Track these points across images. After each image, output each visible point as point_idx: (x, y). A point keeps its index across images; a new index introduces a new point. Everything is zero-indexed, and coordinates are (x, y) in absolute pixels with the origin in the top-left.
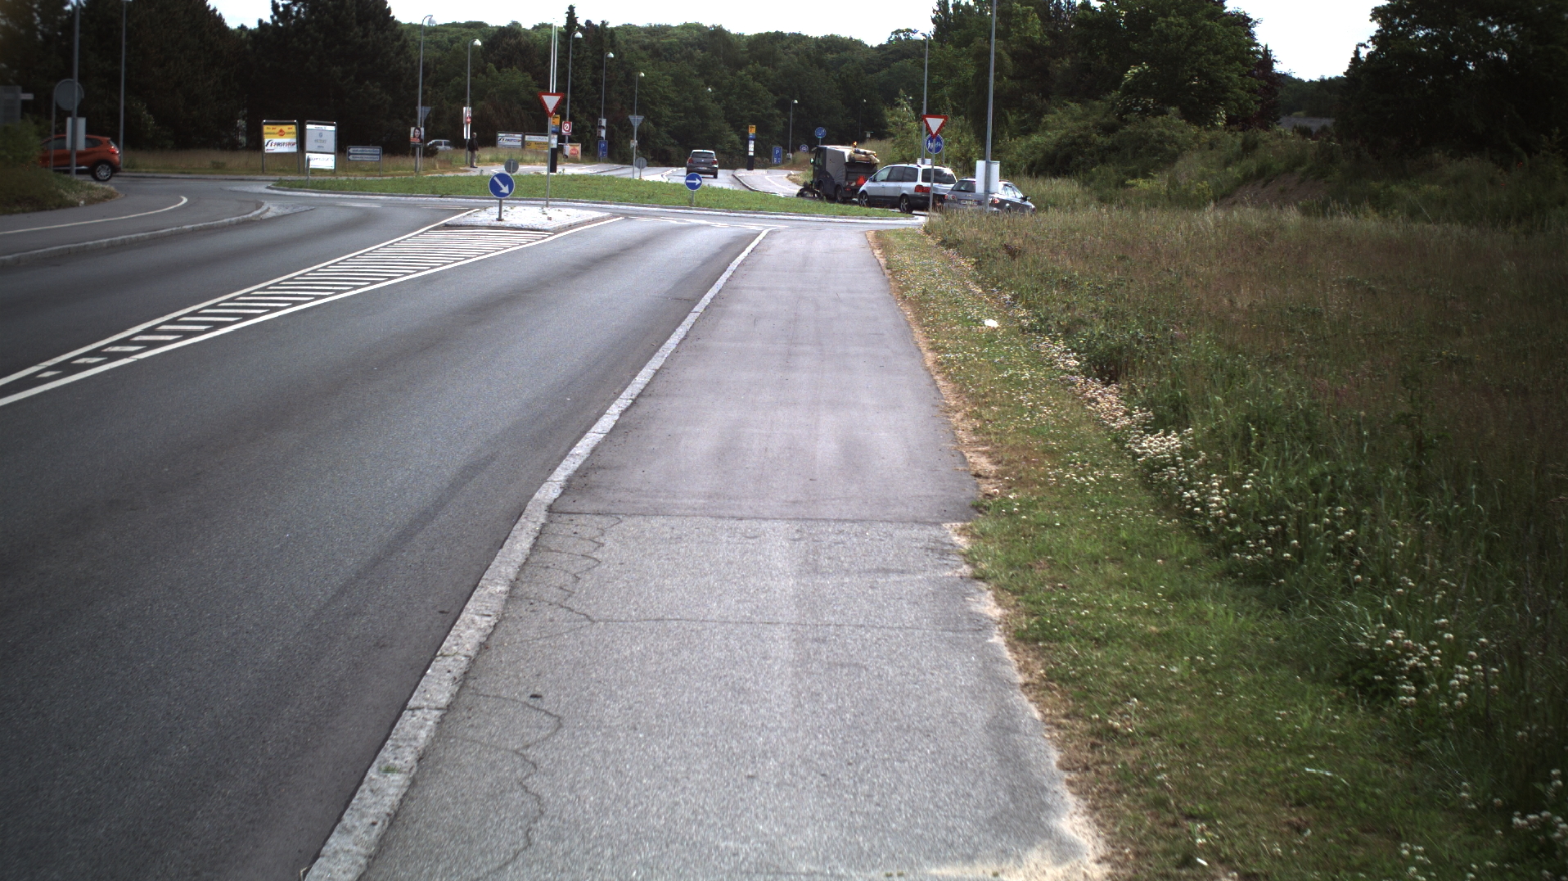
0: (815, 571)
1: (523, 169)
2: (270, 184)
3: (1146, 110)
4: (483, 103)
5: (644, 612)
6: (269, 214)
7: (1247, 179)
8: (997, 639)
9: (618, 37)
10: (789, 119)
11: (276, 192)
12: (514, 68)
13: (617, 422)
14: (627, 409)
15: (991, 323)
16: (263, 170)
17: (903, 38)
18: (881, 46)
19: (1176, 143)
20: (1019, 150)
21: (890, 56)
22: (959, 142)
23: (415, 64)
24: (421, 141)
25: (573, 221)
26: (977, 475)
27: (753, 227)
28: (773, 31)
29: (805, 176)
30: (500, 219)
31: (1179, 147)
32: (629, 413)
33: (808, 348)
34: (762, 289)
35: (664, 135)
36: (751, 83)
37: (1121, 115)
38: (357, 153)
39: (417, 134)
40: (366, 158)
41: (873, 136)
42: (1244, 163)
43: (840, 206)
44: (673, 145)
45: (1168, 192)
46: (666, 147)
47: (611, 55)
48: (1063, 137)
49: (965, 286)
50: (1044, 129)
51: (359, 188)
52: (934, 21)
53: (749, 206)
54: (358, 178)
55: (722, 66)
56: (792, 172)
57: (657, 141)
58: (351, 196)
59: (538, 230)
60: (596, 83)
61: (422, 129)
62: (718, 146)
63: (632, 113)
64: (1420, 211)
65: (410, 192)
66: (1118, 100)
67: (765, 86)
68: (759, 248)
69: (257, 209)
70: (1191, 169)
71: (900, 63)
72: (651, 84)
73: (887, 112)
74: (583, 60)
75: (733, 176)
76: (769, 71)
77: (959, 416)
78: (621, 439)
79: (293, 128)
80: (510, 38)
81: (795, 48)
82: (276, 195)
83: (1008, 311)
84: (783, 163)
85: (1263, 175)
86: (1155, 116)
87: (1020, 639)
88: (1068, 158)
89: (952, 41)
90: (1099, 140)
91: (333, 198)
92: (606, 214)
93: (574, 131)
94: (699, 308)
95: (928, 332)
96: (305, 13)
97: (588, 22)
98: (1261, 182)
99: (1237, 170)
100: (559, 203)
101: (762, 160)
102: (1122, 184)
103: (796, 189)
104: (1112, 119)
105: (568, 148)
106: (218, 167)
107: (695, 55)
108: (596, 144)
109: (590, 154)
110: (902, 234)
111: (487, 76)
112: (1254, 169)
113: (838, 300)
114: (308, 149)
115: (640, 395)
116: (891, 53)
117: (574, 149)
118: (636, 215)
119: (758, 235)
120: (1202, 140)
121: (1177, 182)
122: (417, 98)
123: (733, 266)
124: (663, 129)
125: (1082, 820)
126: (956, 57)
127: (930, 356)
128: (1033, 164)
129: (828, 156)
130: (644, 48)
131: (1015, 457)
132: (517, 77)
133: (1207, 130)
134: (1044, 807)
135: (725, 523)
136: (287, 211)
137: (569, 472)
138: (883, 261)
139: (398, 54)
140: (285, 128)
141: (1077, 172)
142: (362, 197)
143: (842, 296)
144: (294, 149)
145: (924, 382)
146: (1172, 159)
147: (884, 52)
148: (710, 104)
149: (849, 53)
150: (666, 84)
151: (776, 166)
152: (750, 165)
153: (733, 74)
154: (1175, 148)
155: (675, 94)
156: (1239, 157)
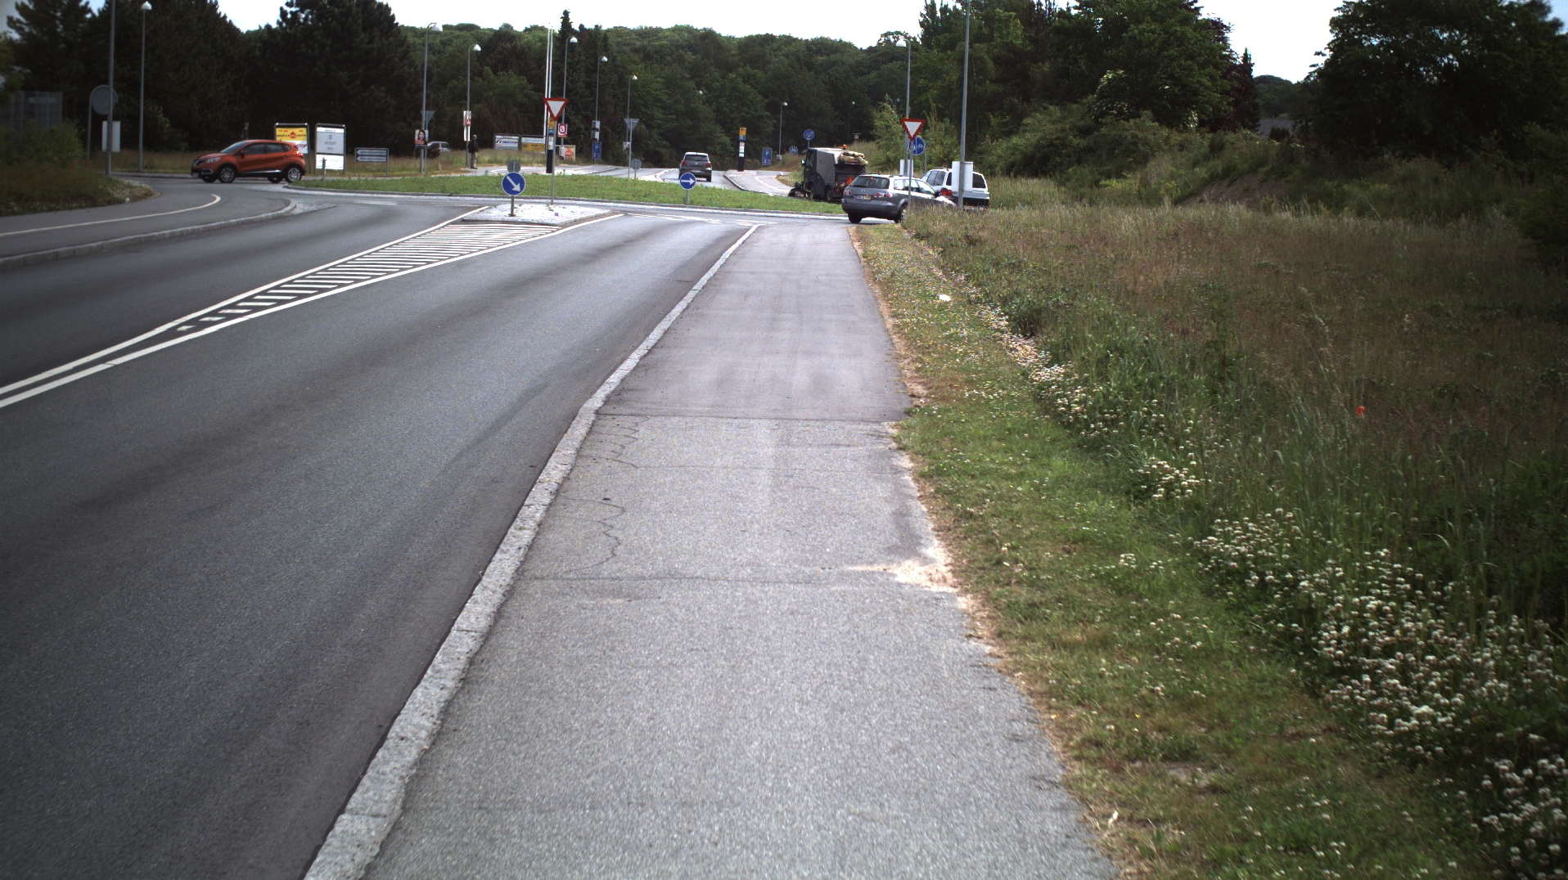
0: (788, 445)
1: (527, 169)
3: (1121, 113)
4: (482, 106)
5: (671, 462)
6: (298, 211)
7: (1213, 179)
8: (908, 478)
9: (611, 39)
10: (778, 121)
12: (510, 72)
13: (638, 363)
14: (645, 356)
15: (945, 298)
17: (892, 40)
18: (870, 48)
19: (1148, 145)
20: (999, 152)
21: (880, 58)
22: (942, 144)
23: (419, 69)
24: (425, 143)
25: (578, 216)
26: (913, 396)
27: (743, 223)
28: (763, 33)
29: (795, 177)
30: (512, 215)
31: (1151, 149)
32: (647, 358)
33: (790, 315)
34: (752, 273)
35: (656, 137)
36: (741, 86)
37: (1097, 118)
38: (365, 154)
39: (422, 135)
40: (374, 159)
41: (861, 139)
42: (1211, 164)
43: (826, 204)
44: (665, 146)
45: (1139, 192)
46: (658, 149)
47: (605, 59)
48: (1044, 138)
49: (929, 270)
50: (1024, 131)
51: (373, 188)
52: (922, 24)
53: (738, 204)
55: (713, 69)
56: (782, 173)
57: (650, 143)
59: (547, 225)
60: (589, 86)
61: (427, 132)
62: (710, 148)
63: (626, 116)
64: (1369, 208)
65: (421, 190)
66: (1094, 103)
67: (755, 88)
68: (751, 239)
69: (286, 206)
70: (1162, 168)
71: (890, 65)
72: (643, 87)
73: (874, 115)
74: (577, 63)
75: (725, 176)
76: (759, 74)
77: (906, 361)
78: (643, 374)
79: (304, 131)
80: (505, 42)
81: (785, 50)
82: (303, 194)
83: (961, 289)
84: (773, 164)
85: (1228, 175)
86: (1127, 120)
87: (921, 477)
88: (1045, 159)
89: (938, 45)
90: (1076, 141)
91: (349, 197)
92: (606, 211)
93: (569, 133)
94: (698, 286)
95: (891, 304)
96: (312, 20)
97: (581, 27)
98: (1227, 182)
99: (1204, 171)
100: (562, 201)
101: (753, 161)
102: (1096, 184)
103: (787, 190)
104: (1089, 121)
105: (563, 149)
107: (686, 57)
108: (590, 146)
109: (584, 155)
111: (484, 80)
112: (1220, 169)
113: (817, 281)
114: (318, 150)
115: (654, 347)
116: (880, 55)
117: (569, 151)
118: (635, 212)
119: (748, 230)
120: (1173, 142)
121: (1148, 181)
122: (422, 102)
123: (726, 255)
124: (655, 130)
125: (942, 550)
126: (941, 59)
127: (890, 322)
128: (1012, 165)
129: (819, 158)
130: (636, 51)
131: (942, 384)
132: (512, 80)
133: (1180, 132)
134: (919, 544)
135: (724, 421)
136: (313, 208)
137: (608, 392)
138: (860, 252)
140: (296, 131)
141: (1054, 173)
142: (375, 195)
143: (821, 278)
144: (305, 150)
145: (883, 339)
146: (1144, 160)
147: (873, 55)
148: (701, 106)
149: (838, 55)
150: (658, 86)
151: (766, 167)
152: (741, 167)
153: (723, 77)
154: (1147, 149)
155: (667, 97)
156: (1206, 158)
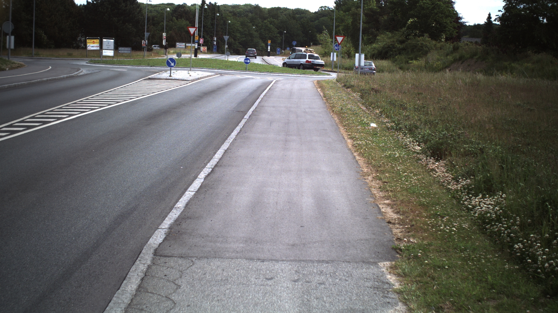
1: (184, 56)
2: (87, 62)
3: (415, 35)
4: (171, 32)
6: (81, 74)
7: (455, 61)
9: (221, 9)
10: (283, 38)
11: (89, 64)
12: (183, 19)
15: (373, 125)
16: (87, 57)
17: (324, 9)
18: (316, 12)
19: (427, 47)
20: (368, 49)
21: (319, 16)
22: (346, 47)
23: (144, 17)
24: (146, 46)
26: (389, 222)
27: (270, 79)
28: (277, 7)
30: (170, 76)
31: (429, 49)
32: (209, 178)
33: (294, 138)
34: (274, 107)
35: (237, 44)
36: (269, 25)
37: (406, 37)
38: (122, 50)
39: (145, 43)
40: (125, 52)
41: (313, 44)
42: (454, 55)
44: (241, 47)
45: (425, 66)
46: (238, 48)
47: (218, 14)
48: (385, 45)
49: (358, 106)
50: (377, 42)
51: (120, 63)
52: (335, 3)
53: (268, 71)
54: (121, 59)
55: (259, 19)
56: (284, 57)
57: (235, 46)
58: (117, 66)
59: (185, 80)
60: (212, 24)
61: (147, 41)
62: (257, 47)
63: (226, 35)
64: (524, 73)
65: (140, 64)
66: (405, 31)
67: (274, 26)
68: (272, 88)
69: (77, 71)
70: (433, 57)
71: (323, 18)
72: (233, 25)
73: (318, 36)
74: (208, 16)
75: (263, 59)
76: (276, 21)
79: (98, 40)
80: (181, 8)
81: (285, 13)
82: (89, 66)
83: (379, 119)
84: (281, 54)
85: (461, 59)
86: (419, 37)
88: (386, 53)
89: (342, 10)
90: (398, 46)
91: (109, 67)
92: (213, 74)
93: (204, 42)
94: (247, 116)
95: (346, 129)
97: (210, 3)
98: (461, 62)
99: (451, 58)
100: (196, 69)
101: (273, 53)
102: (407, 62)
104: (403, 38)
105: (202, 48)
106: (70, 55)
107: (249, 15)
108: (212, 47)
109: (210, 51)
110: (328, 82)
111: (173, 22)
112: (458, 57)
113: (305, 112)
114: (104, 48)
115: (216, 166)
116: (319, 15)
117: (204, 49)
118: (225, 74)
119: (272, 82)
120: (437, 46)
121: (428, 62)
122: (145, 30)
123: (262, 96)
124: (237, 41)
126: (344, 15)
127: (350, 142)
128: (374, 55)
130: (230, 12)
131: (406, 209)
132: (183, 22)
133: (439, 42)
135: (254, 265)
136: (89, 72)
138: (322, 94)
139: (138, 13)
140: (95, 40)
141: (390, 58)
142: (121, 66)
143: (307, 110)
144: (98, 48)
145: (350, 157)
146: (426, 53)
147: (316, 15)
148: (254, 32)
149: (304, 15)
150: (238, 25)
151: (278, 55)
152: (269, 55)
153: (262, 22)
154: (427, 49)
155: (242, 29)
156: (452, 53)
